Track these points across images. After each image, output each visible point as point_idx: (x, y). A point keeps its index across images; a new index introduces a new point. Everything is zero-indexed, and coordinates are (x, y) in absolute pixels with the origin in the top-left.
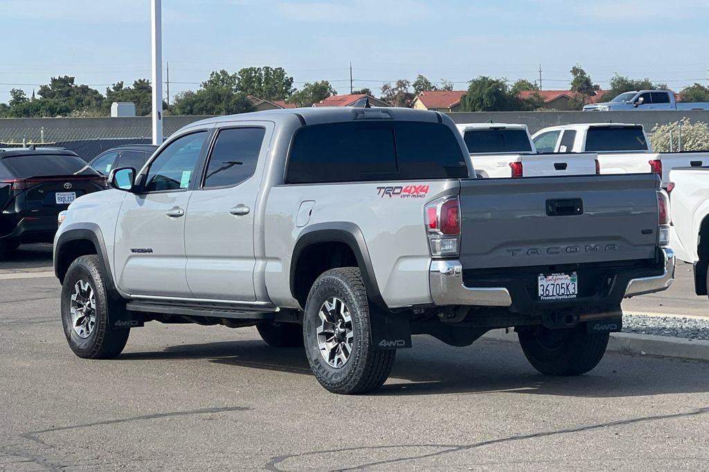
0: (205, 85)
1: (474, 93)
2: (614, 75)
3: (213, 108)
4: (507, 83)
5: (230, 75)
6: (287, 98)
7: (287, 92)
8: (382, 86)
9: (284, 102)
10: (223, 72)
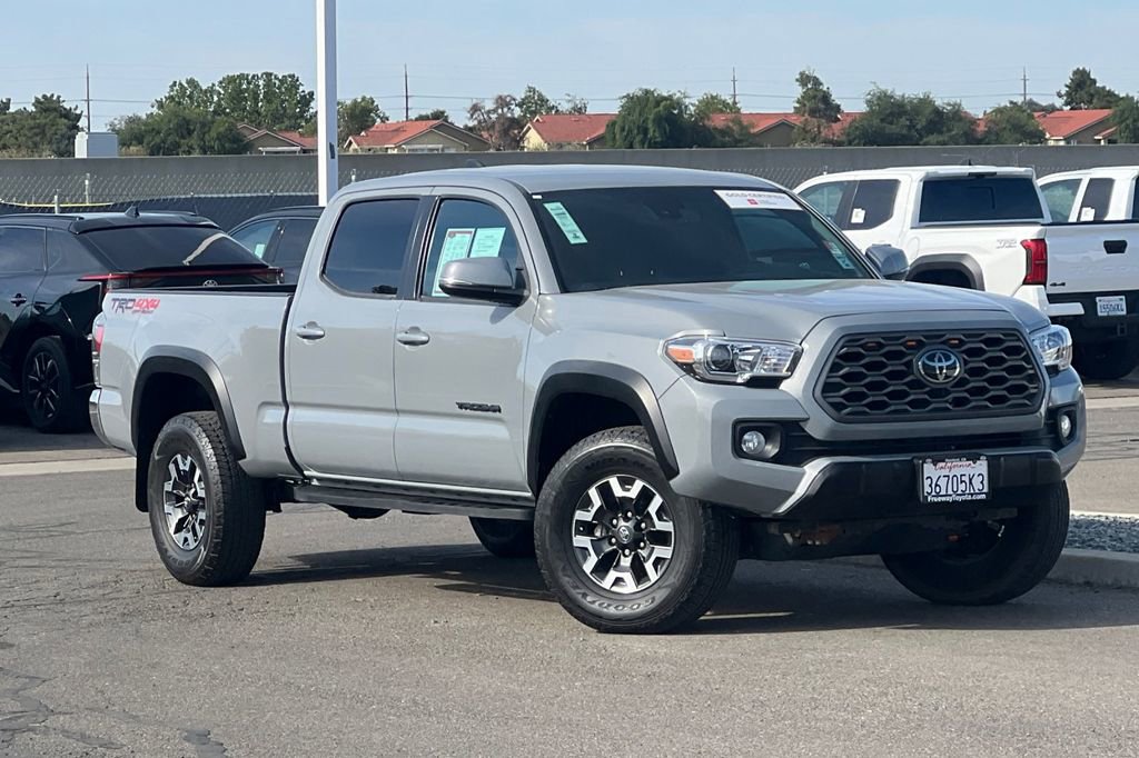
0: (161, 105)
1: (630, 118)
2: (872, 87)
3: (178, 145)
4: (687, 101)
5: (204, 88)
6: (302, 127)
7: (302, 117)
8: (469, 105)
9: (298, 135)
10: (191, 82)
